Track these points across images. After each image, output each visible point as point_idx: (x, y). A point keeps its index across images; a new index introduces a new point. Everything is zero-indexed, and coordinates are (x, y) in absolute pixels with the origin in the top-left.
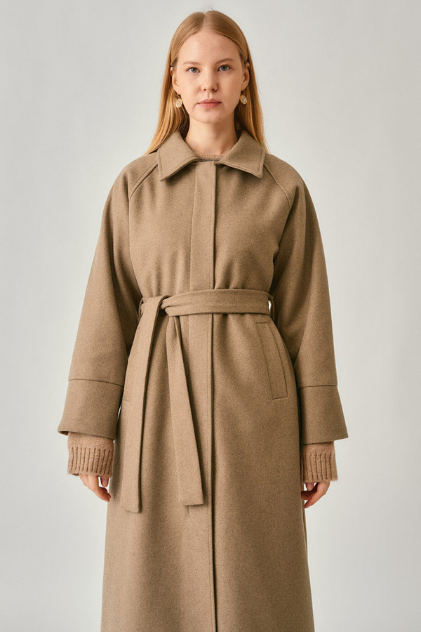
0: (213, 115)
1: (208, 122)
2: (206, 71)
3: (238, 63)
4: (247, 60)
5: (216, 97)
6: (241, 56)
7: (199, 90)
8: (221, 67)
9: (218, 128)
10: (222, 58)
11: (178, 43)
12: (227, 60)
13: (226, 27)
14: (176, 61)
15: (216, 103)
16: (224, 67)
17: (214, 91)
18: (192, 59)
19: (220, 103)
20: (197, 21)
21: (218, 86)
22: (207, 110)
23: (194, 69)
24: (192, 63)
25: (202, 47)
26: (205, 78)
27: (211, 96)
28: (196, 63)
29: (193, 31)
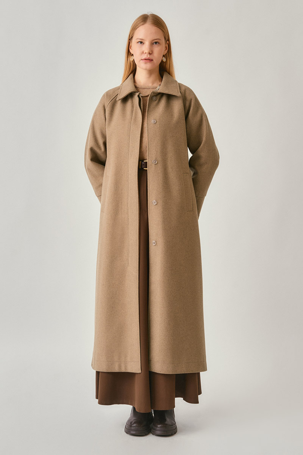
0: (148, 66)
1: (146, 69)
2: (147, 43)
3: (163, 41)
4: (167, 40)
5: (151, 57)
6: (165, 38)
7: (143, 53)
8: (155, 43)
9: (150, 72)
10: (156, 38)
11: (134, 28)
12: (158, 39)
13: (158, 23)
14: (132, 37)
15: (151, 60)
16: (156, 43)
17: (150, 54)
18: (141, 38)
19: (152, 60)
20: (144, 19)
21: (152, 52)
22: (146, 63)
23: (141, 42)
24: (141, 39)
25: (145, 32)
26: (146, 48)
27: (148, 56)
28: (143, 39)
29: (142, 23)
